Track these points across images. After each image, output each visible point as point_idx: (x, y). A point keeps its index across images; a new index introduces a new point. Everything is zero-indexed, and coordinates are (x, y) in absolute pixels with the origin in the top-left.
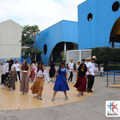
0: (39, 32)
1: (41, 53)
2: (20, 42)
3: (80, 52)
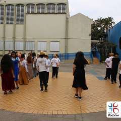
2: (90, 35)
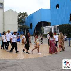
0: (27, 16)
1: (29, 28)
3: (52, 27)
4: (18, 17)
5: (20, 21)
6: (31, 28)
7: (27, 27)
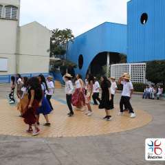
0: (72, 38)
1: (75, 67)
2: (48, 51)
3: (130, 67)
4: (52, 39)
5: (55, 50)
6: (80, 67)
7: (70, 64)
